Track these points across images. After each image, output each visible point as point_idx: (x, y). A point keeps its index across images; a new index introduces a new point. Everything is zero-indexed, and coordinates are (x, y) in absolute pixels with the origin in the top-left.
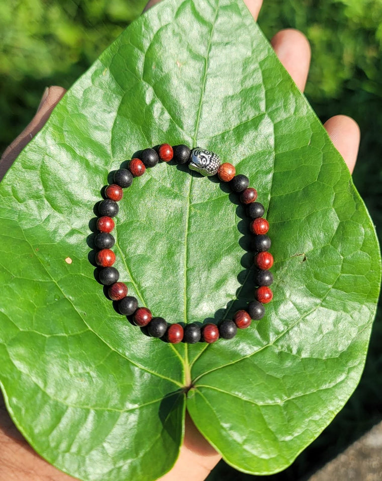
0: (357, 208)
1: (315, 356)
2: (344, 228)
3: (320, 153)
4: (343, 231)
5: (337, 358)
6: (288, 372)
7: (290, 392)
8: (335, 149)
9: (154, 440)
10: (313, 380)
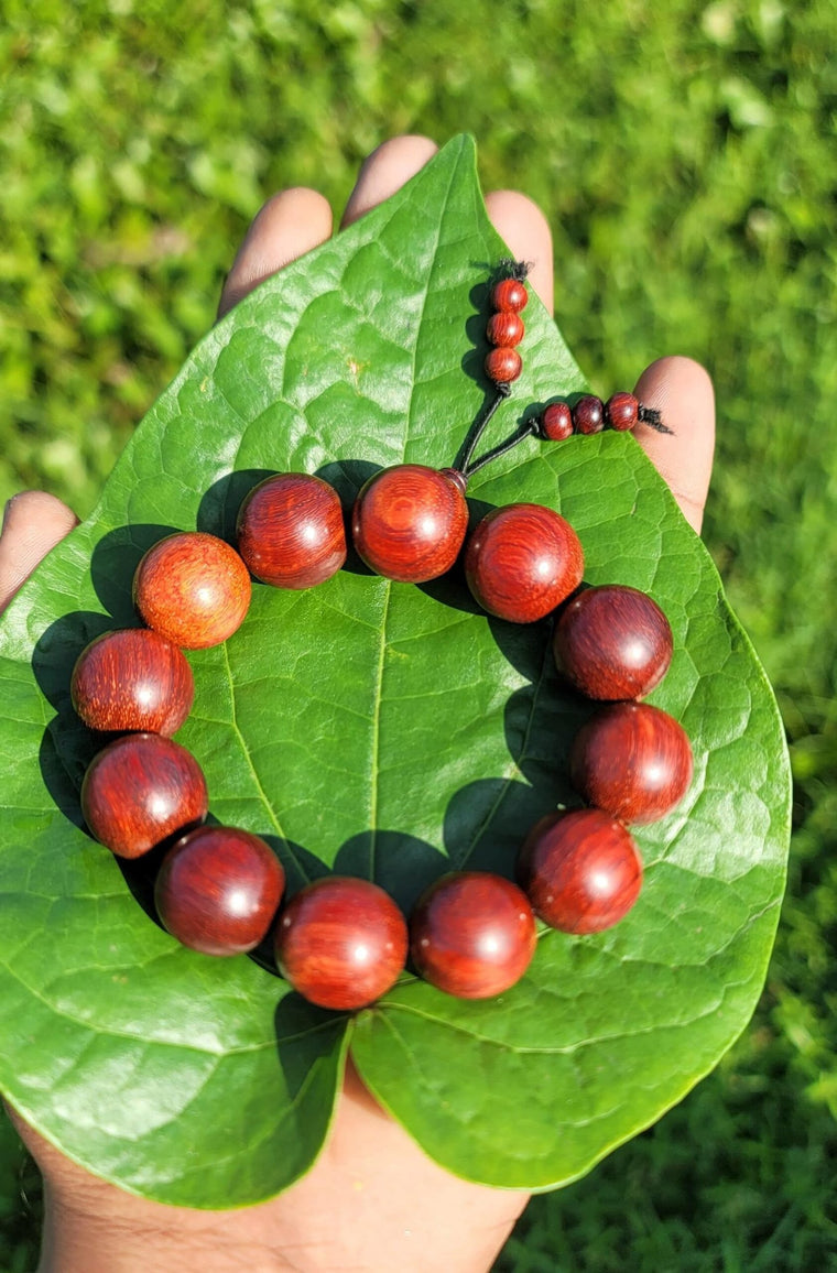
0: (734, 646)
1: (654, 958)
2: (709, 690)
3: (657, 532)
4: (706, 696)
5: (702, 967)
6: (590, 987)
7: (593, 1025)
8: (687, 524)
9: (283, 1112)
10: (644, 1007)
